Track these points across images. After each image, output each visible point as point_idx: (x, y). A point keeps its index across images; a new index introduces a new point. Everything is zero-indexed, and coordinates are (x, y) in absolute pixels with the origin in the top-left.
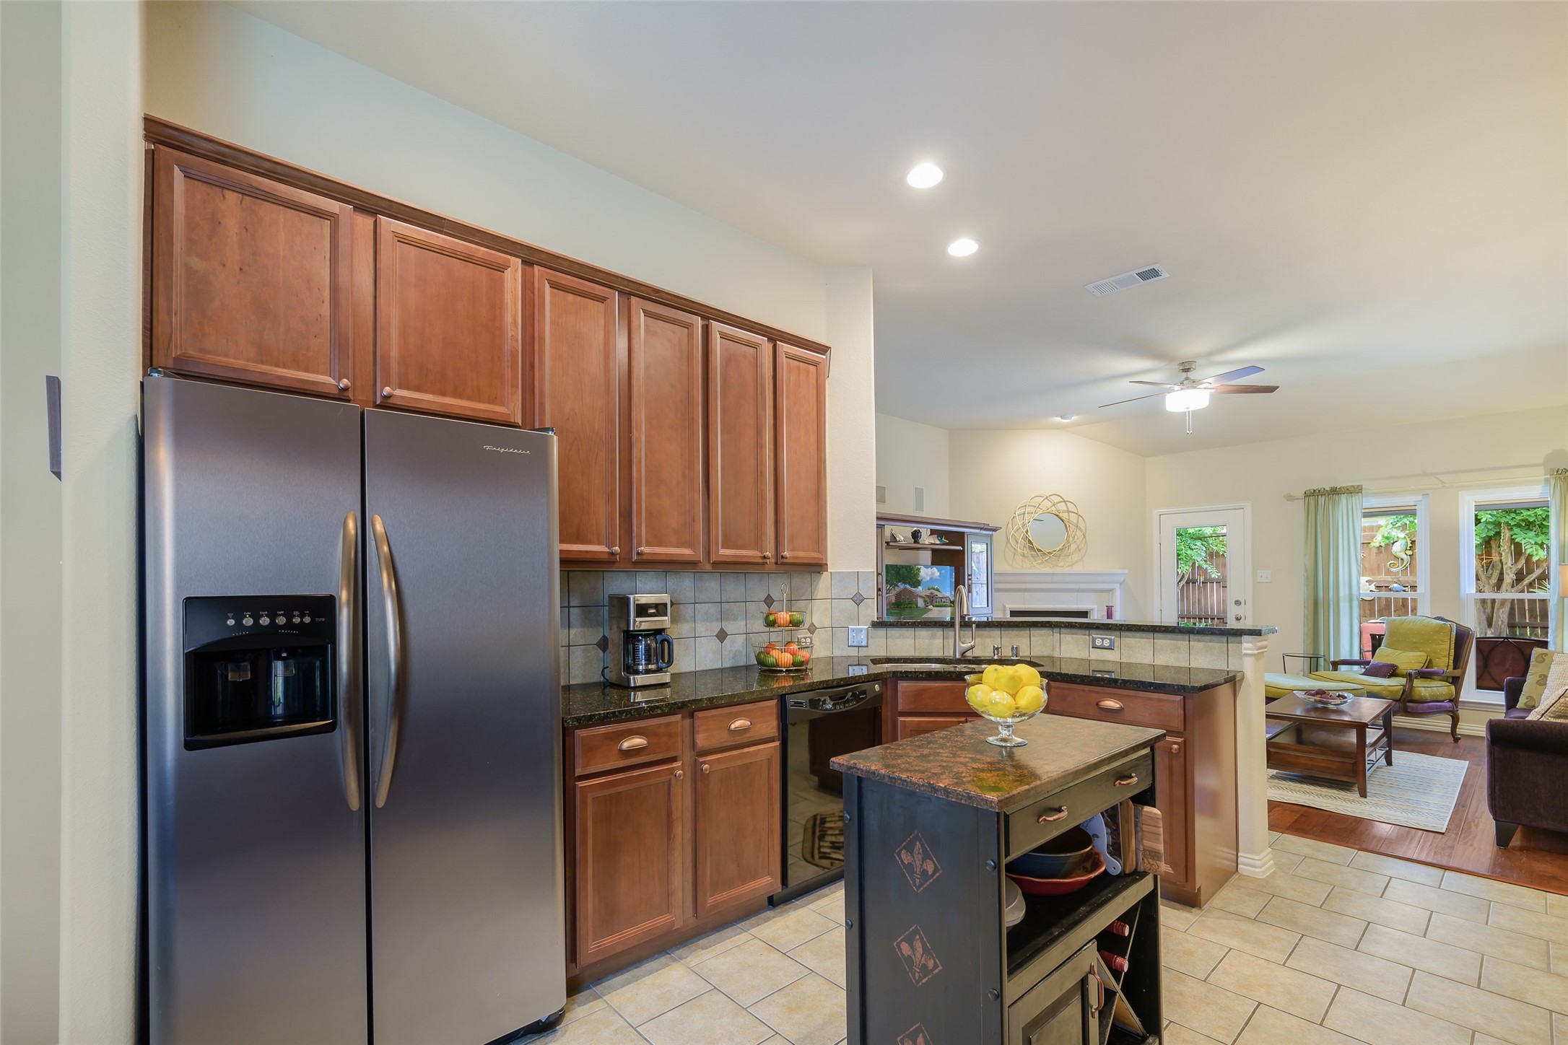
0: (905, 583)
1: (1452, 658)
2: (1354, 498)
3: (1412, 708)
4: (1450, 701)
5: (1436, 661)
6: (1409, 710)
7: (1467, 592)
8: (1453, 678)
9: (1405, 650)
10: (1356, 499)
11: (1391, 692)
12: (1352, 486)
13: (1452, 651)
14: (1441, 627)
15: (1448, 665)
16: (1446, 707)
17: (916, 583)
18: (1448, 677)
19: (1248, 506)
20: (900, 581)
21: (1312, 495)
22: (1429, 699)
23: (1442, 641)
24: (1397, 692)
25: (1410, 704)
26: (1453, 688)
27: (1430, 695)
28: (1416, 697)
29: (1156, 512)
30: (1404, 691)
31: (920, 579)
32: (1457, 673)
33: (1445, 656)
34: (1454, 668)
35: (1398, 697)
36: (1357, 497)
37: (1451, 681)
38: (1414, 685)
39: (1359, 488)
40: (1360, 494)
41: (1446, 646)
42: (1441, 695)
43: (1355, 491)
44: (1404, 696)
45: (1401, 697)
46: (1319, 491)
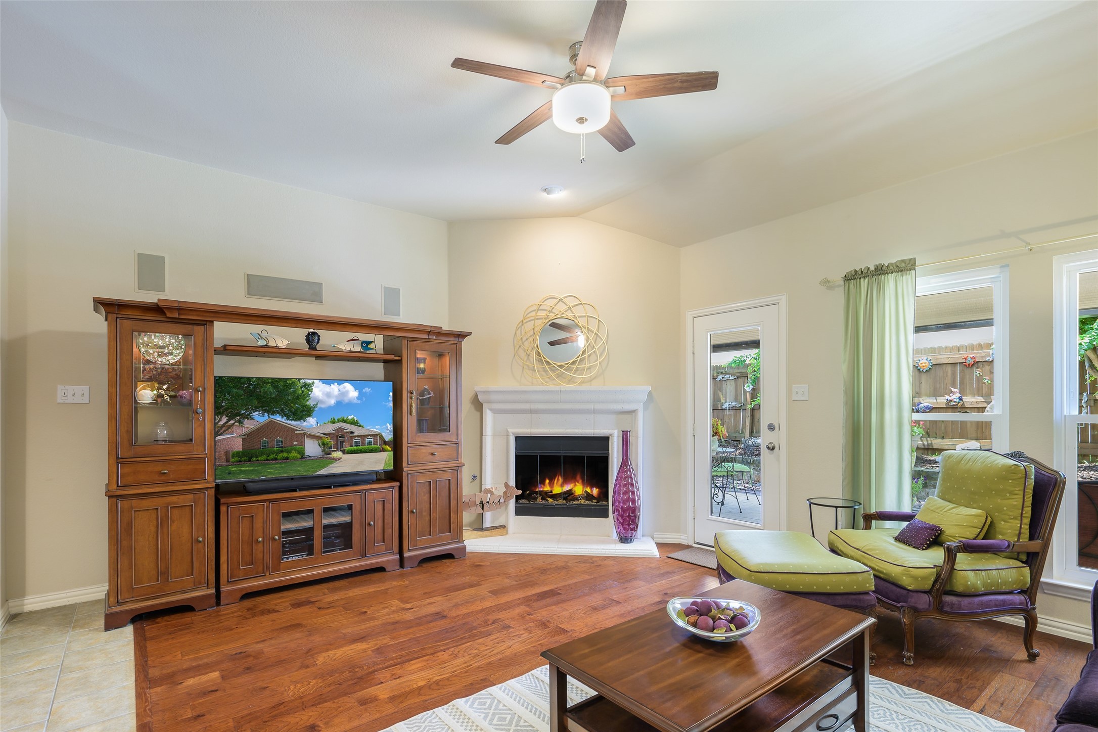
0: (271, 412)
1: (1027, 521)
2: (904, 277)
3: (952, 605)
4: (1022, 592)
5: (1001, 525)
6: (946, 609)
7: (1065, 413)
8: (1029, 554)
9: (959, 504)
10: (906, 280)
11: (915, 578)
12: (903, 261)
13: (1028, 511)
14: (1010, 470)
15: (1020, 533)
16: (1015, 604)
17: (304, 412)
18: (1018, 553)
19: (783, 300)
20: (256, 409)
21: (853, 277)
22: (982, 589)
23: (1011, 493)
24: (924, 578)
25: (948, 599)
26: (1027, 571)
27: (985, 584)
28: (959, 588)
29: (689, 316)
30: (938, 576)
31: (311, 403)
32: (1035, 546)
33: (1015, 518)
34: (1031, 538)
35: (928, 585)
36: (909, 277)
37: (1024, 558)
38: (957, 567)
39: (912, 263)
40: (913, 272)
41: (1017, 501)
42: (1005, 583)
43: (906, 267)
44: (937, 586)
45: (933, 585)
46: (862, 272)
